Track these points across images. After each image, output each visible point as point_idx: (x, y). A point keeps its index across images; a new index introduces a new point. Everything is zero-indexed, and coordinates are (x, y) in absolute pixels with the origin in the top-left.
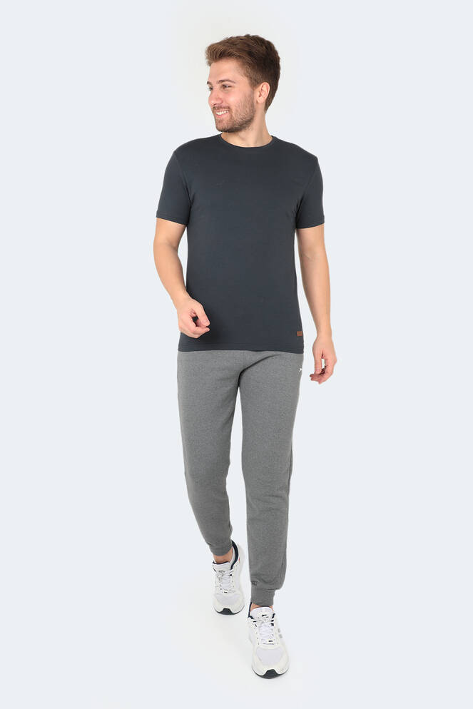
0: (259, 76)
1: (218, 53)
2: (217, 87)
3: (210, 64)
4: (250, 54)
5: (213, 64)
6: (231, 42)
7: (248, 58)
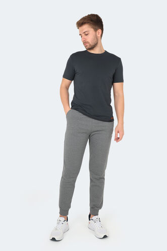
0: (96, 27)
1: (80, 24)
2: (83, 35)
3: (78, 28)
4: (92, 20)
5: (80, 28)
6: (84, 19)
7: (91, 22)
